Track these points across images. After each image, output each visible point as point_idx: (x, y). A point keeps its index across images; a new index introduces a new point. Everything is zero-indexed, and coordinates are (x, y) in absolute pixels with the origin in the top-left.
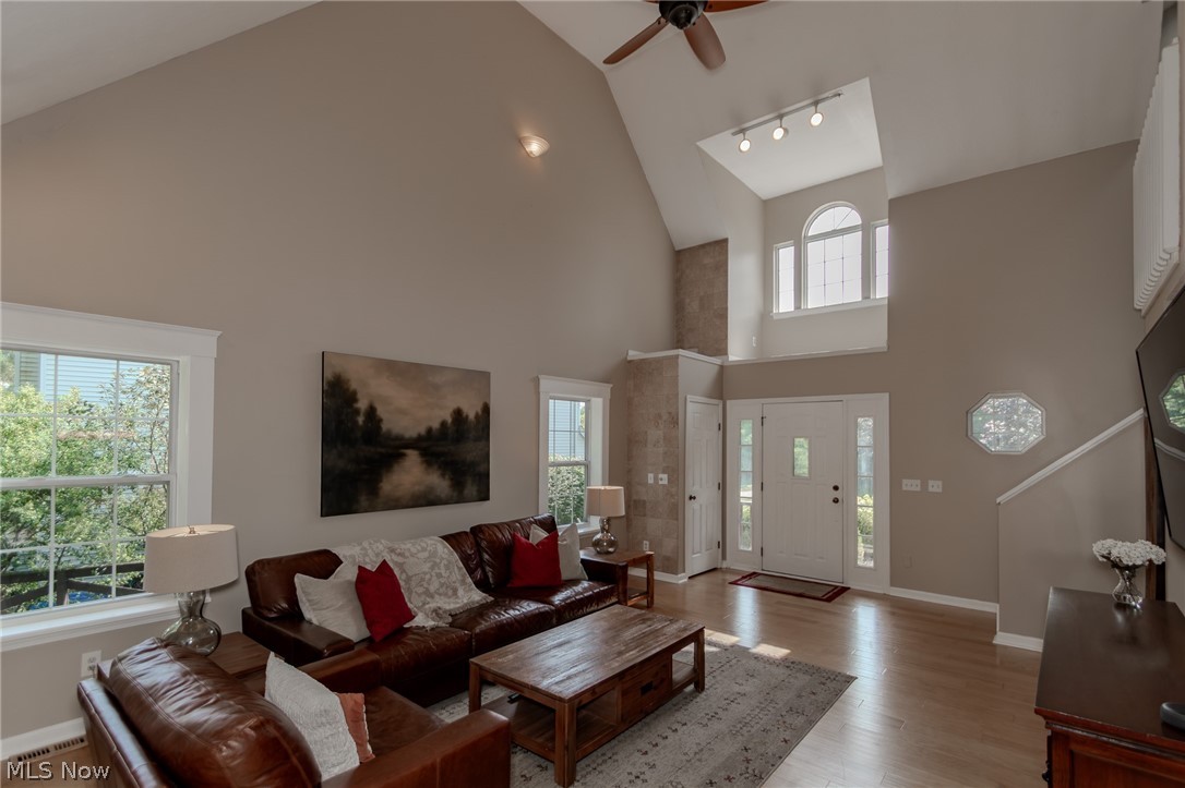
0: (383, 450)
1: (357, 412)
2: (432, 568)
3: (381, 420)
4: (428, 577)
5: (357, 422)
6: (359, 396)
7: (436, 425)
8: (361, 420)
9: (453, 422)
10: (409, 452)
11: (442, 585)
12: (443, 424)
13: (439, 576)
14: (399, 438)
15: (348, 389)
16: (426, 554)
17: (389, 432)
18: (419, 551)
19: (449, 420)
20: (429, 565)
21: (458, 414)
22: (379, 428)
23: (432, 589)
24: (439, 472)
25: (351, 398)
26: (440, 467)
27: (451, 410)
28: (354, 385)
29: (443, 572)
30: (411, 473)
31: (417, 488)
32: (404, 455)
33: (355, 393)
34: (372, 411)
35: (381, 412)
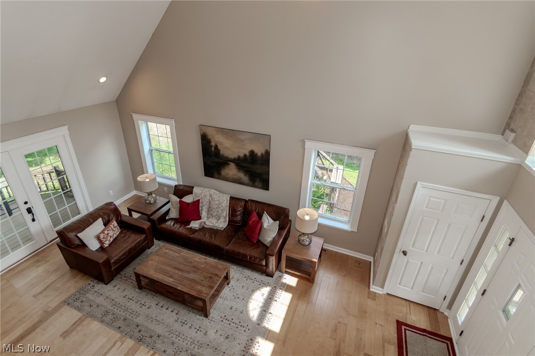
0: (221, 160)
1: (212, 146)
2: (217, 208)
3: (220, 150)
4: (214, 210)
5: (212, 150)
6: (212, 141)
7: (242, 155)
8: (213, 149)
9: (250, 155)
10: (231, 163)
11: (217, 215)
12: (245, 155)
13: (218, 212)
14: (227, 158)
15: (208, 138)
16: (218, 203)
17: (223, 155)
18: (217, 200)
19: (248, 154)
20: (217, 206)
21: (252, 152)
22: (219, 153)
23: (213, 215)
24: (244, 173)
25: (209, 141)
26: (244, 172)
27: (249, 150)
28: (210, 137)
29: (220, 211)
30: (231, 170)
31: (234, 176)
32: (229, 164)
33: (210, 140)
34: (216, 147)
35: (219, 147)
